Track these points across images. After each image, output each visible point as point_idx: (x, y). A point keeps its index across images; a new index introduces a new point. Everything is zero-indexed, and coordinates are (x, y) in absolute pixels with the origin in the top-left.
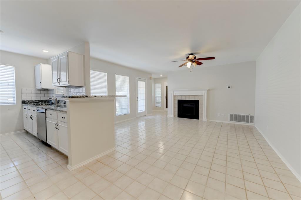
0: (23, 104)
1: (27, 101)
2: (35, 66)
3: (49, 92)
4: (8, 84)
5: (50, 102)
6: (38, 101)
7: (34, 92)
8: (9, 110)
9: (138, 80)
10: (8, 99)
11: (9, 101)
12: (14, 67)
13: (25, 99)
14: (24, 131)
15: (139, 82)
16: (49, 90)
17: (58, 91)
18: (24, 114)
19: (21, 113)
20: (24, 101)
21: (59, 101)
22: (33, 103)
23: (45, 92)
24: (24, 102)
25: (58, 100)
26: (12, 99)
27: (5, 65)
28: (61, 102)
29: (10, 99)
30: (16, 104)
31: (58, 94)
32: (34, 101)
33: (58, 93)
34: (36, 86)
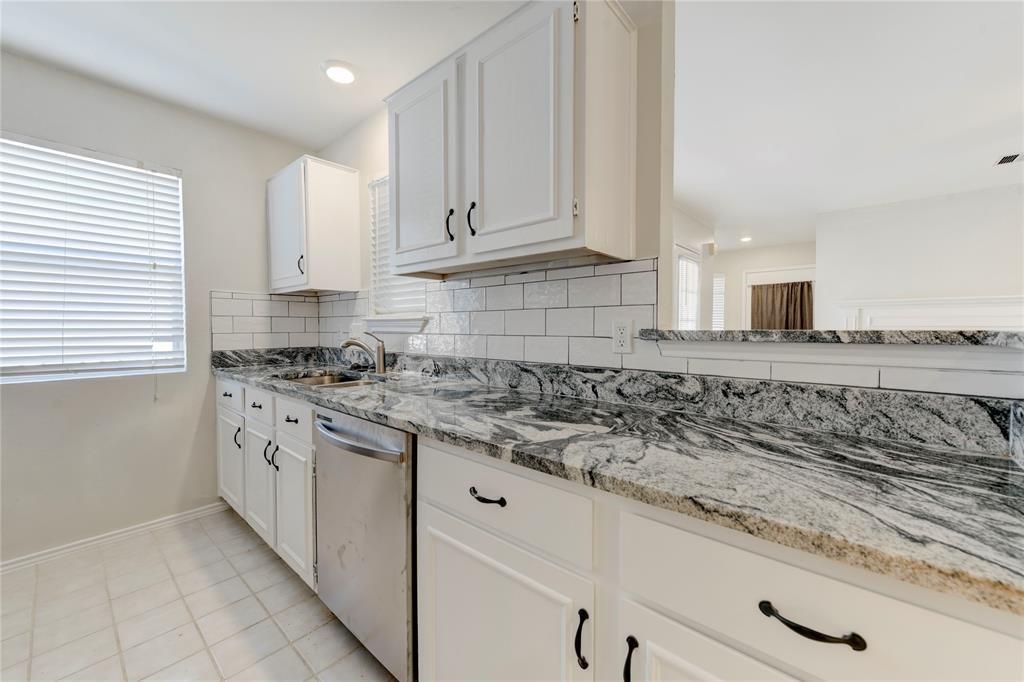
0: (219, 371)
1: (235, 353)
2: (268, 181)
3: (325, 310)
4: (155, 266)
5: (332, 360)
6: (281, 352)
7: (262, 308)
8: (155, 399)
9: (680, 257)
10: (154, 344)
11: (156, 353)
12: (180, 180)
13: (227, 345)
14: (218, 507)
15: (683, 263)
16: (328, 299)
17: (376, 305)
18: (220, 423)
19: (209, 419)
20: (222, 353)
21: (394, 355)
22: (260, 363)
23: (307, 309)
24: (220, 361)
25: (387, 351)
26: (168, 346)
27: (140, 165)
28: (409, 361)
29: (159, 346)
30: (184, 370)
31: (379, 317)
32: (262, 353)
33: (378, 313)
34: (274, 276)
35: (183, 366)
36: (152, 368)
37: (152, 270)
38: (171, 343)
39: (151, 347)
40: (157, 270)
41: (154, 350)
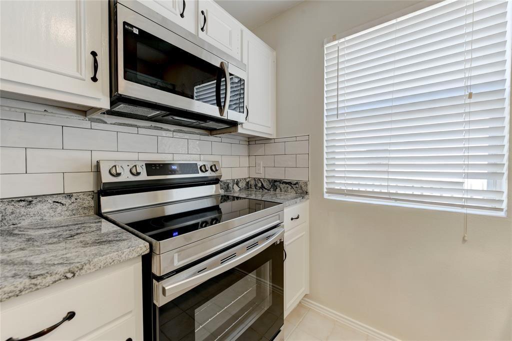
8: (464, 240)
10: (466, 180)
11: (467, 190)
26: (480, 184)
29: (470, 184)
30: (502, 214)
35: (501, 210)
36: (463, 206)
37: (468, 101)
38: (485, 181)
39: (462, 183)
40: (472, 100)
41: (466, 187)
